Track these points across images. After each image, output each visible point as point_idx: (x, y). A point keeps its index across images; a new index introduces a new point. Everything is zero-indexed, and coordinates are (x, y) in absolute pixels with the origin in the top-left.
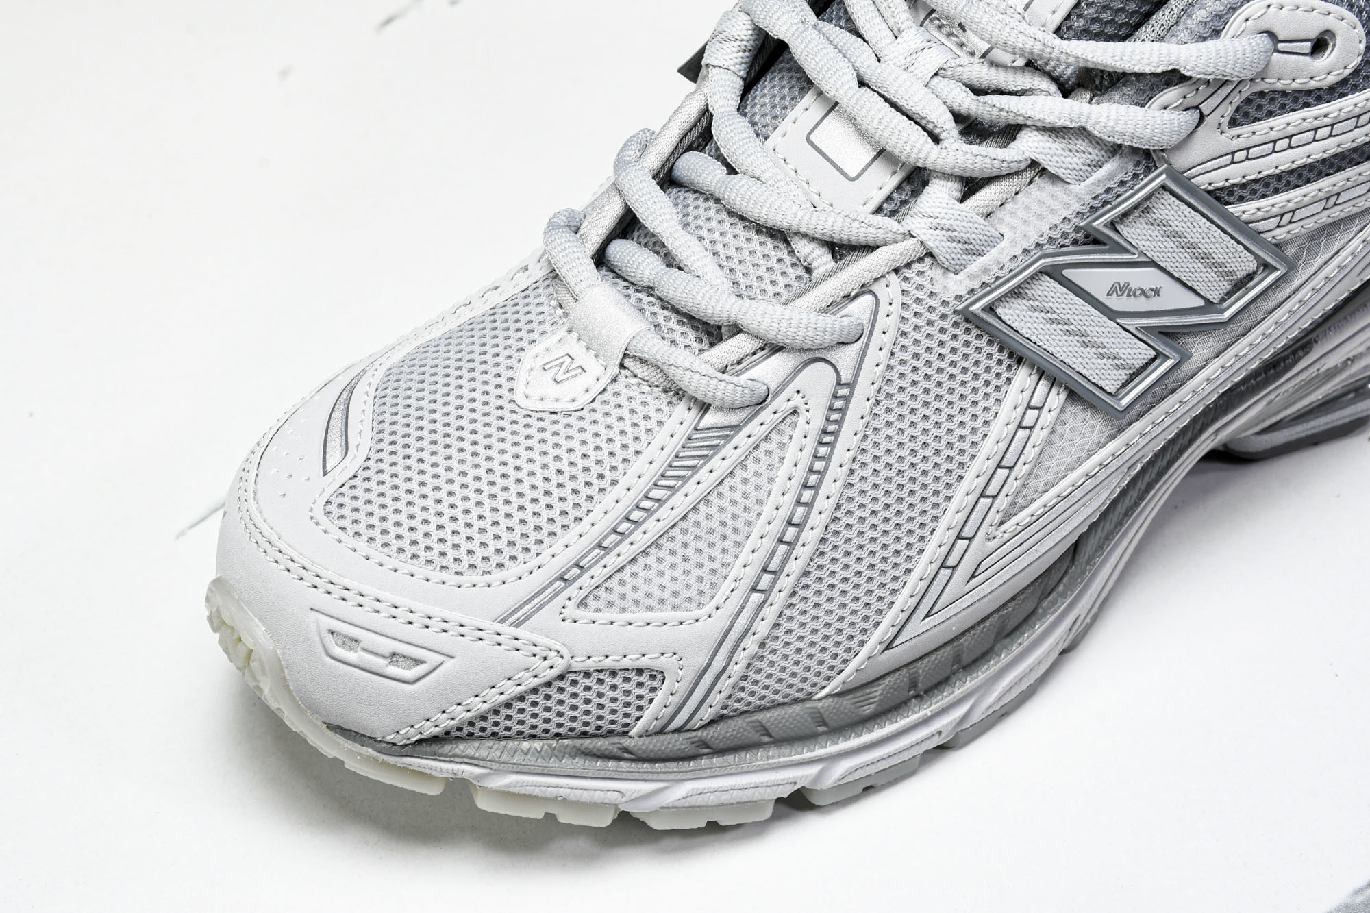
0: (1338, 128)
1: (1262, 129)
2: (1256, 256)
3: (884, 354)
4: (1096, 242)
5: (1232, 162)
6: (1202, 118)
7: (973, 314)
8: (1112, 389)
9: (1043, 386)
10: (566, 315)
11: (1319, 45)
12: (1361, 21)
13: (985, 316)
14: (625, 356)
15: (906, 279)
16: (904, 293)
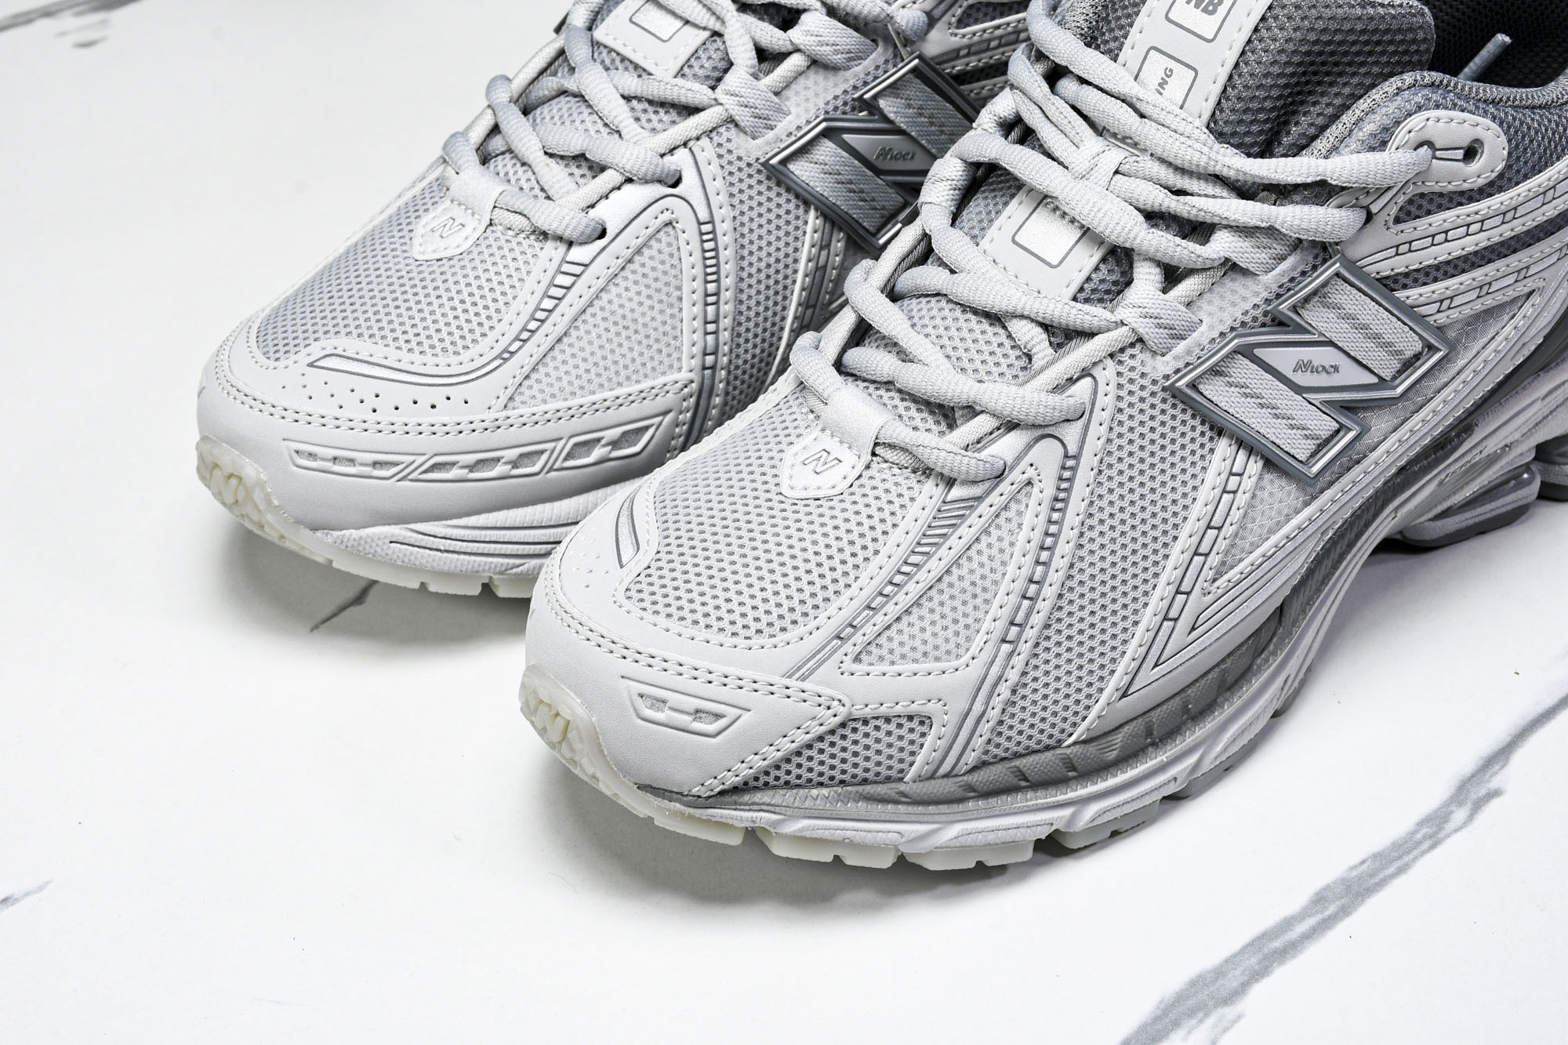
0: (1488, 224)
1: (1423, 225)
2: (1421, 337)
3: (1104, 429)
4: (1281, 324)
5: (1397, 254)
6: (1369, 217)
7: (1179, 390)
8: (1303, 458)
9: (1242, 455)
10: (817, 418)
11: (1471, 153)
12: (1503, 131)
13: (1189, 392)
14: (876, 444)
15: (1120, 362)
16: (1119, 374)
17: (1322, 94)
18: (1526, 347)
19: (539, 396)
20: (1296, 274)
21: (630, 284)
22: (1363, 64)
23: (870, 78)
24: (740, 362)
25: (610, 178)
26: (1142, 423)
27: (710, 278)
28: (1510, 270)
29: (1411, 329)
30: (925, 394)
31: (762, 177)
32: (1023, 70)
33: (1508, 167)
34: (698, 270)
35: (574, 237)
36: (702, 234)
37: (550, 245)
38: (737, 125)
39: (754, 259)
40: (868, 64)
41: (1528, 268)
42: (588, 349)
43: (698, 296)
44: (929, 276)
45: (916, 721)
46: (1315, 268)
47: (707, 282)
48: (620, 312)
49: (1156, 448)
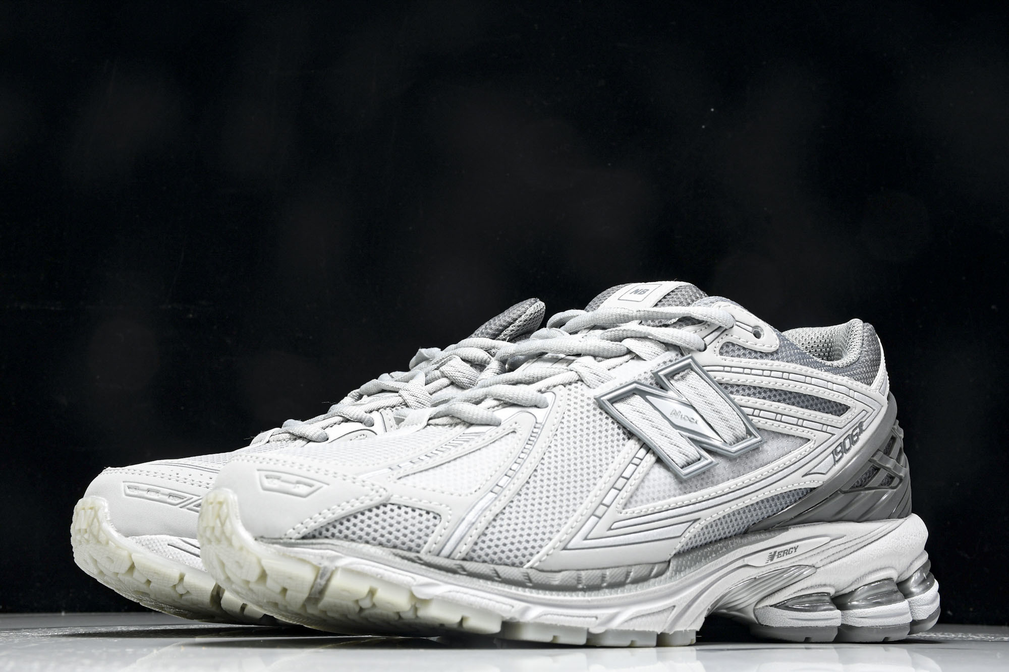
5: (724, 371)
9: (643, 450)
26: (581, 418)
33: (780, 350)
38: (407, 407)
41: (803, 420)
45: (431, 515)
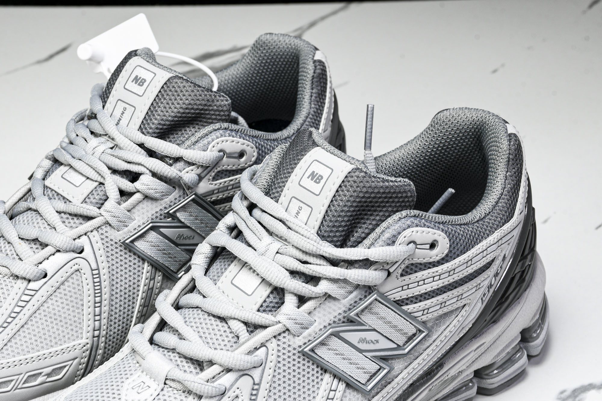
0: (442, 277)
1: (414, 277)
2: (415, 327)
3: (271, 371)
4: (352, 322)
5: (402, 290)
6: (389, 274)
7: (306, 352)
8: (364, 382)
9: (336, 381)
10: (140, 366)
11: (433, 246)
12: (447, 236)
13: (310, 353)
14: (166, 379)
15: (279, 340)
16: (278, 345)
17: (367, 219)
18: (464, 329)
19: (12, 354)
20: (357, 300)
21: (58, 299)
22: (384, 207)
23: (172, 204)
24: (112, 333)
25: (49, 250)
26: (289, 368)
27: (97, 295)
28: (454, 296)
29: (410, 323)
30: (189, 355)
31: (122, 248)
32: (238, 204)
33: (450, 251)
34: (92, 292)
35: (31, 278)
36: (93, 275)
37: (19, 281)
38: (110, 225)
39: (118, 286)
40: (171, 197)
41: (462, 295)
42: (37, 330)
43: (91, 304)
44: (193, 299)
46: (365, 297)
47: (95, 297)
48: (53, 312)
49: (296, 379)
